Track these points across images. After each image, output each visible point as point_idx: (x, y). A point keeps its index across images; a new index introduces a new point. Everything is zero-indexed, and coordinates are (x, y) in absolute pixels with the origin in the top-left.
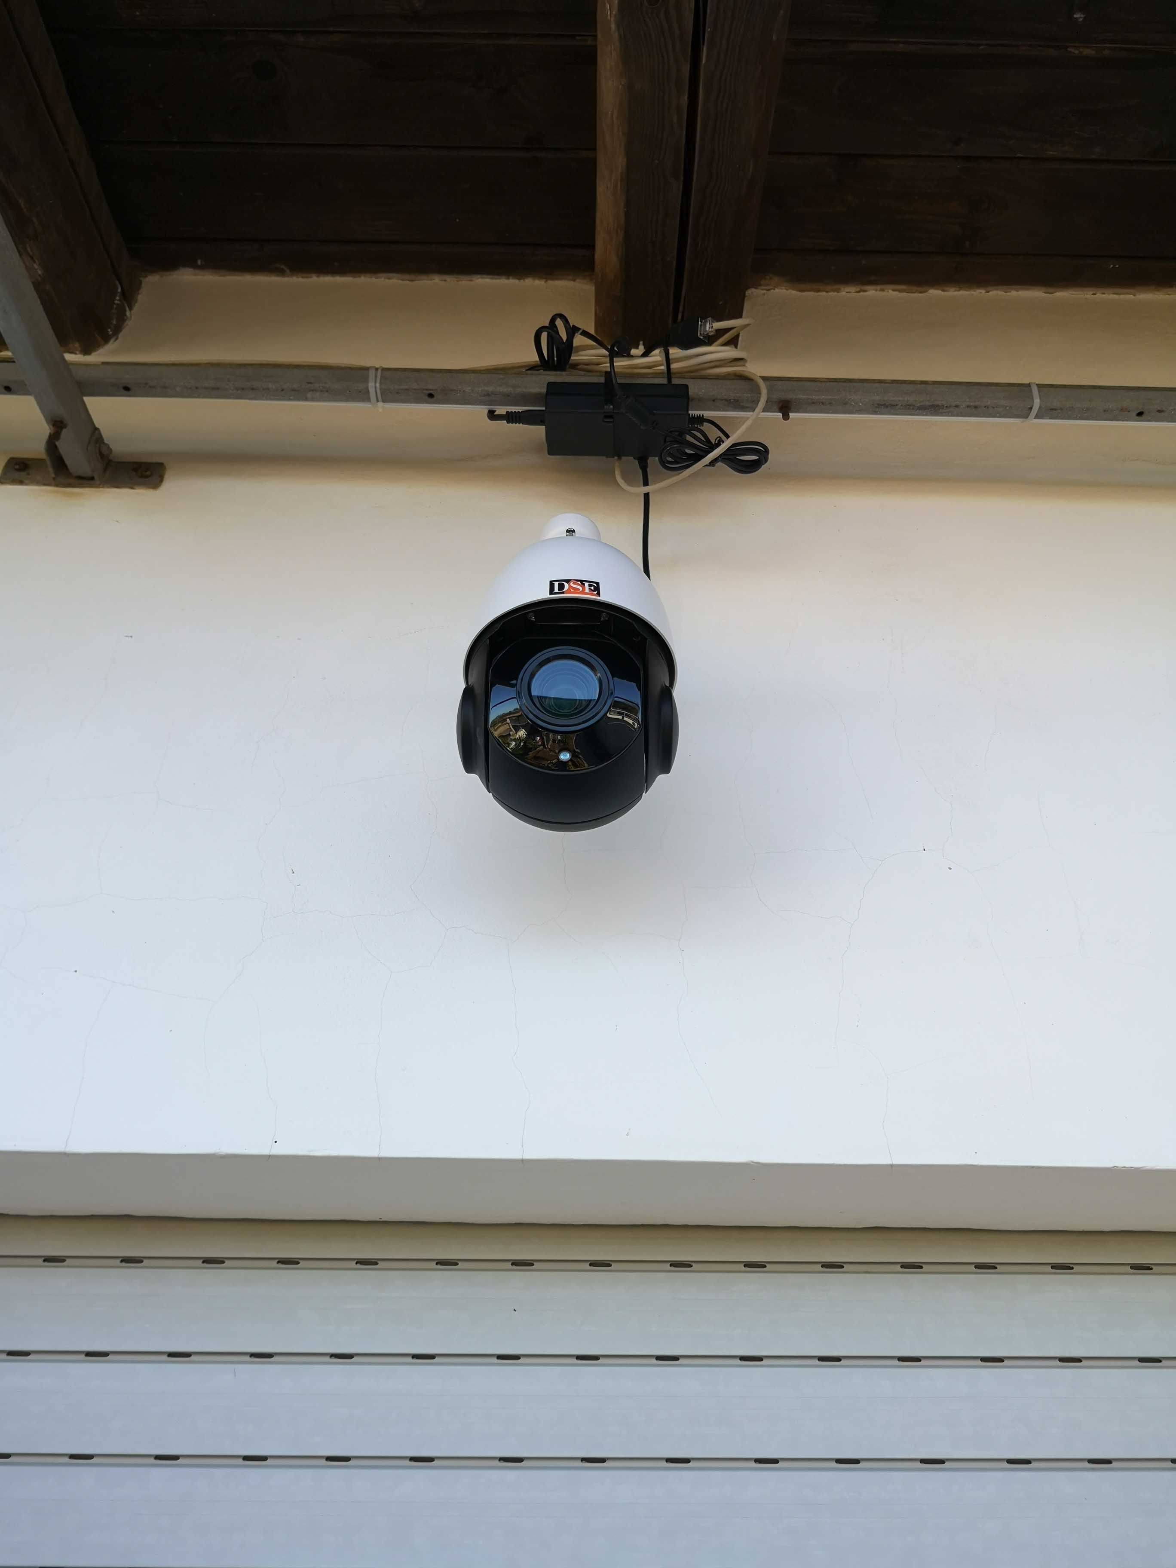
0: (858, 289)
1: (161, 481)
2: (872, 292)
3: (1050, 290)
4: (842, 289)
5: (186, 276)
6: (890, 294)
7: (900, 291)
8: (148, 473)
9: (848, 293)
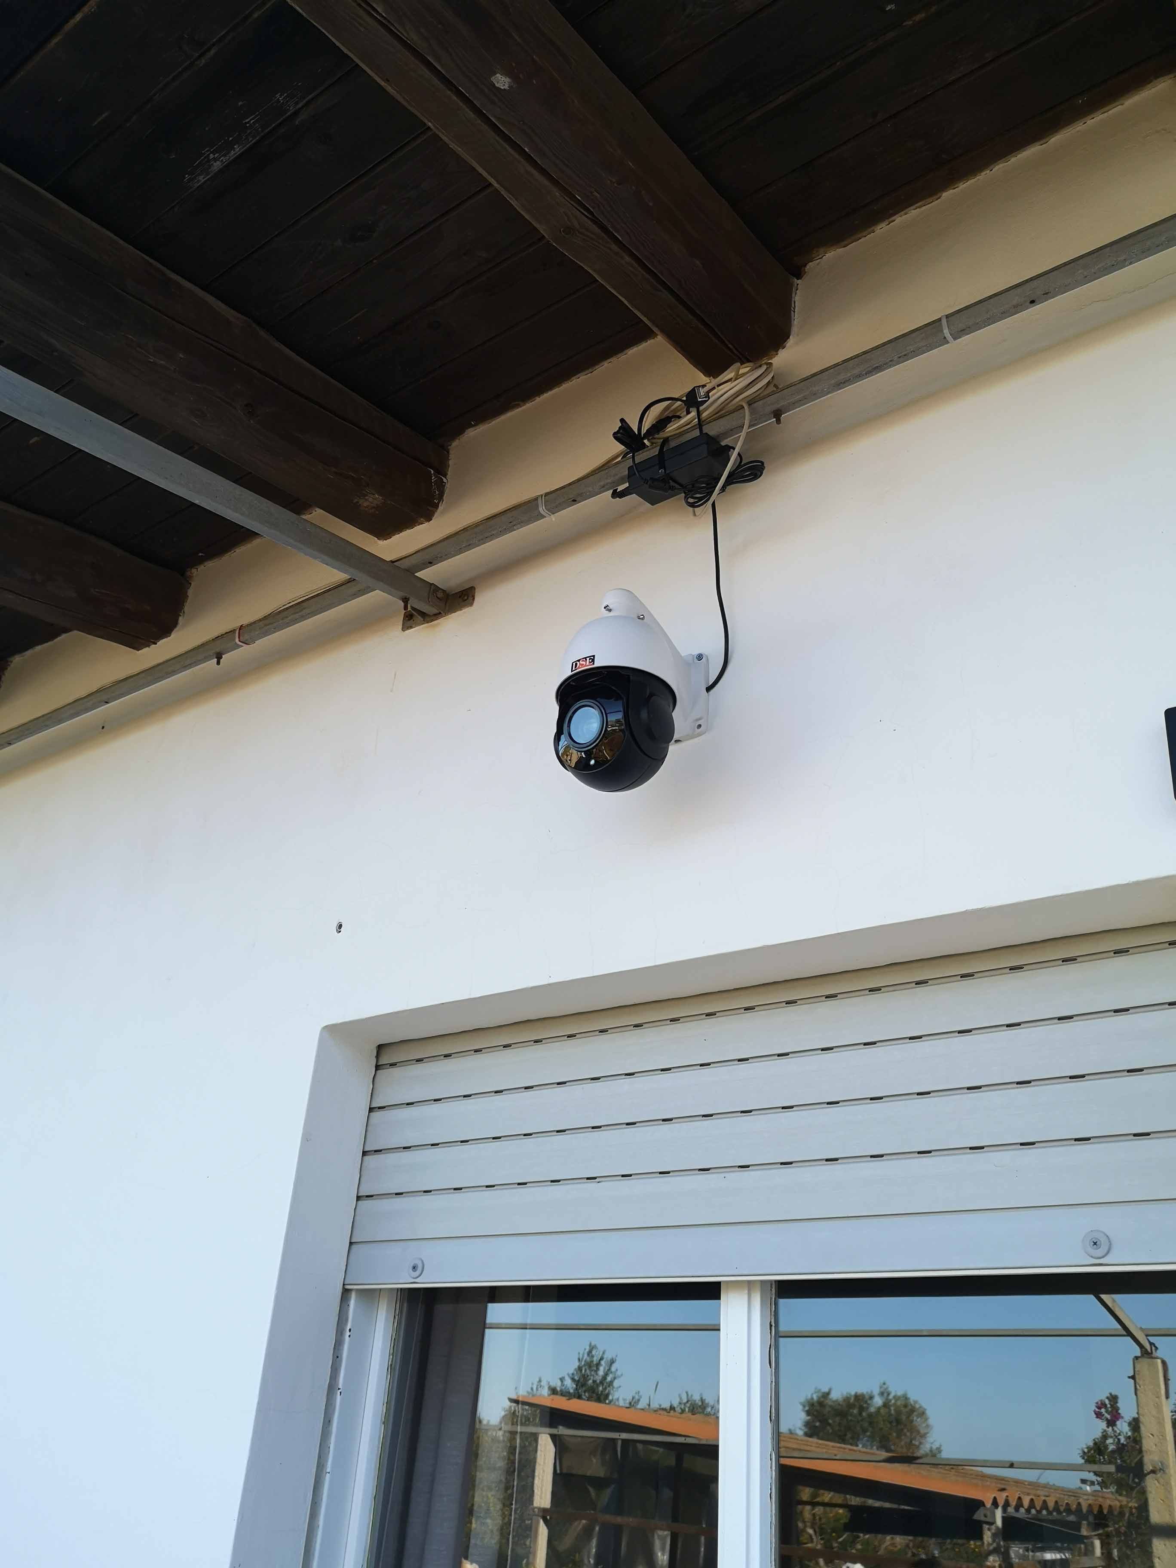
0: (887, 223)
1: (474, 599)
2: (900, 220)
3: (1045, 141)
4: (875, 230)
5: (471, 433)
6: (913, 213)
7: (920, 207)
8: (466, 598)
9: (882, 229)
